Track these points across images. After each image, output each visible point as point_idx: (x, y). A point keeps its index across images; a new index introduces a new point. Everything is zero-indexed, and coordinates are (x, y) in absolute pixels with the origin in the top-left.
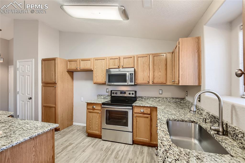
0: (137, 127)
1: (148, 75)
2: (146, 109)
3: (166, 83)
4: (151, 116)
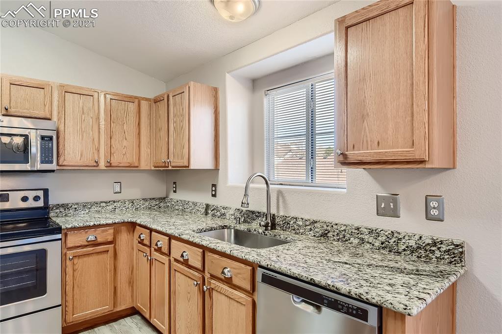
0: (75, 286)
1: (97, 145)
2: (103, 231)
3: (137, 167)
4: (115, 248)
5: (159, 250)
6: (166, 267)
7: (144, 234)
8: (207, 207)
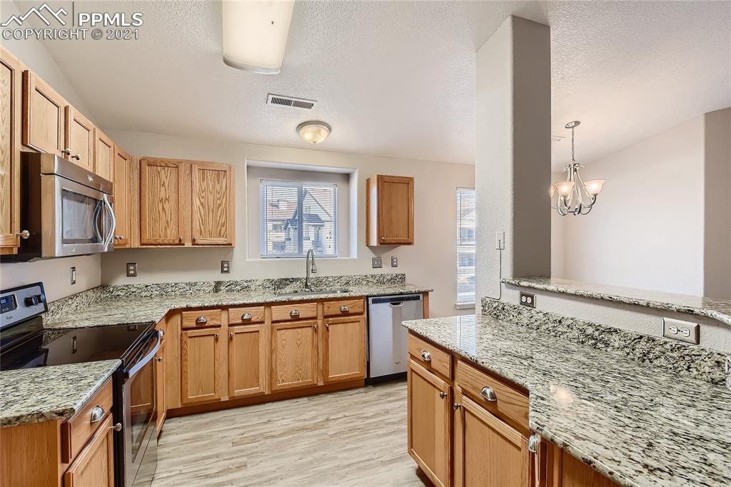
5: (247, 322)
6: (262, 333)
7: (204, 316)
8: (218, 284)
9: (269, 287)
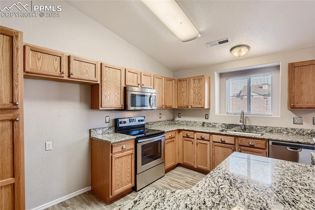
2: (173, 133)
5: (203, 139)
6: (209, 145)
7: (189, 134)
8: (204, 123)
9: (224, 127)
